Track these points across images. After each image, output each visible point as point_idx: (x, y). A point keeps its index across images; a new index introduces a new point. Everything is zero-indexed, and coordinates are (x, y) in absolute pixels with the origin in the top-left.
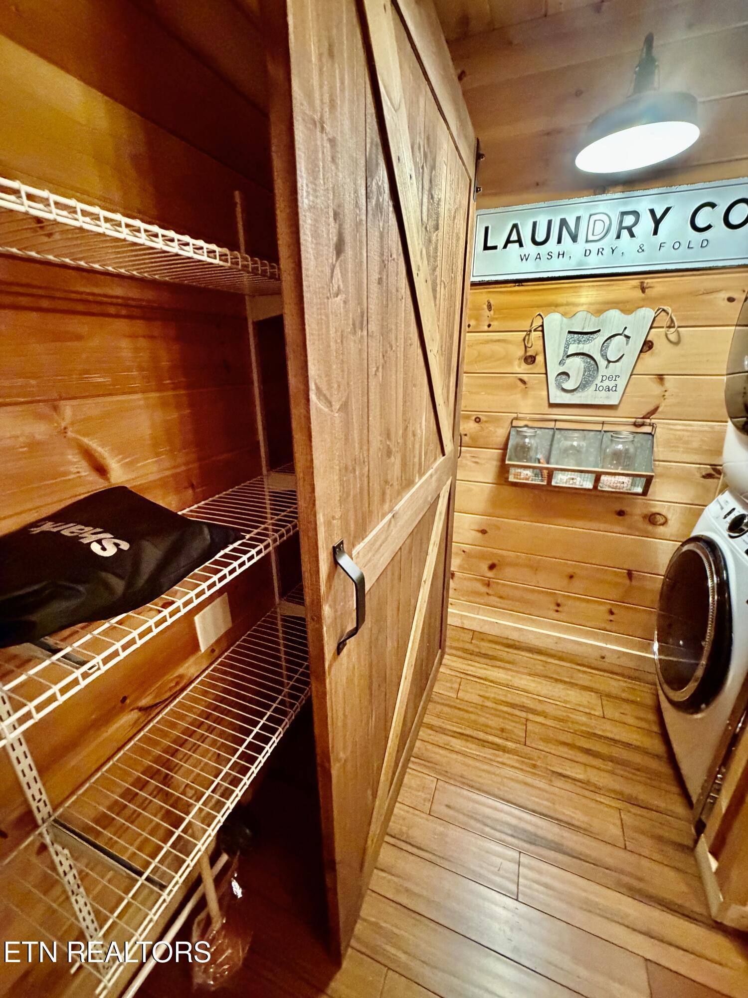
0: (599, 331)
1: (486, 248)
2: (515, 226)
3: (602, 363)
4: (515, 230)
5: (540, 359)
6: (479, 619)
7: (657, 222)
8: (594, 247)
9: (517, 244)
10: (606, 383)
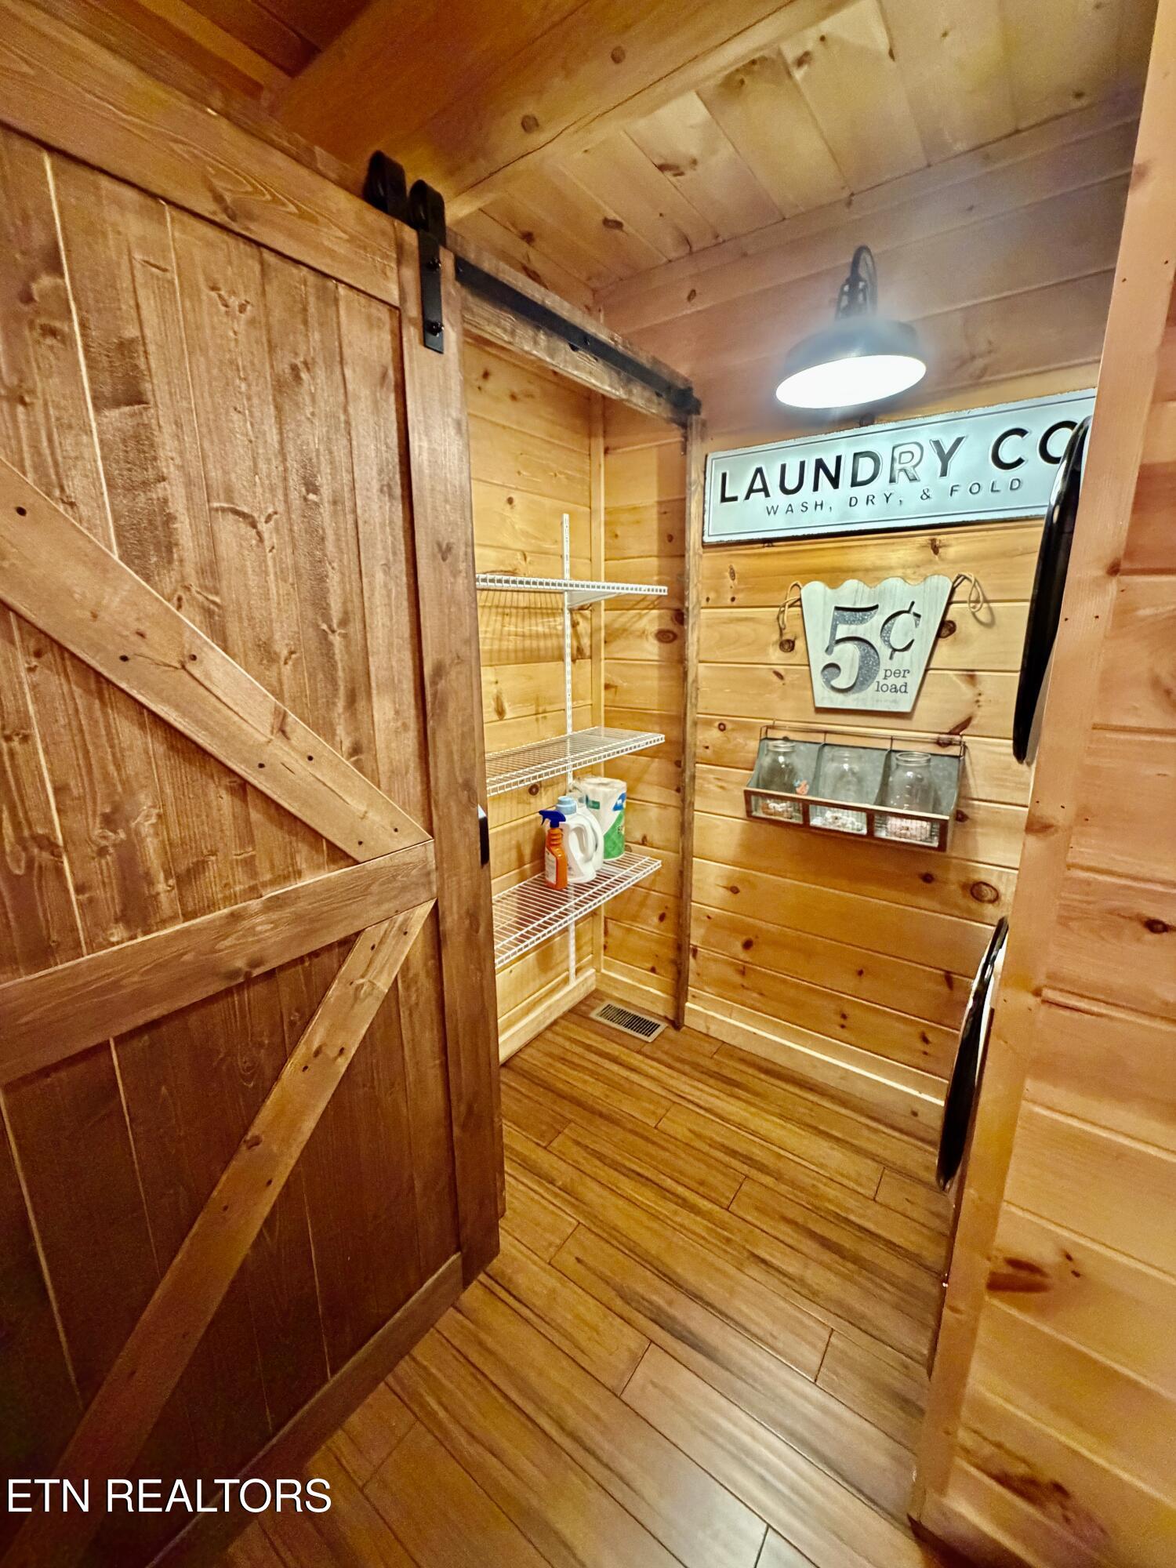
0: (876, 607)
1: (724, 499)
2: (759, 471)
3: (884, 652)
4: (759, 475)
5: (799, 644)
6: (730, 1024)
7: (945, 458)
8: (861, 492)
9: (763, 493)
10: (892, 680)
